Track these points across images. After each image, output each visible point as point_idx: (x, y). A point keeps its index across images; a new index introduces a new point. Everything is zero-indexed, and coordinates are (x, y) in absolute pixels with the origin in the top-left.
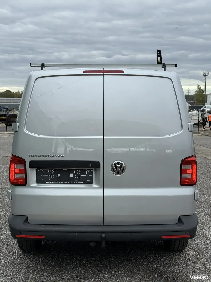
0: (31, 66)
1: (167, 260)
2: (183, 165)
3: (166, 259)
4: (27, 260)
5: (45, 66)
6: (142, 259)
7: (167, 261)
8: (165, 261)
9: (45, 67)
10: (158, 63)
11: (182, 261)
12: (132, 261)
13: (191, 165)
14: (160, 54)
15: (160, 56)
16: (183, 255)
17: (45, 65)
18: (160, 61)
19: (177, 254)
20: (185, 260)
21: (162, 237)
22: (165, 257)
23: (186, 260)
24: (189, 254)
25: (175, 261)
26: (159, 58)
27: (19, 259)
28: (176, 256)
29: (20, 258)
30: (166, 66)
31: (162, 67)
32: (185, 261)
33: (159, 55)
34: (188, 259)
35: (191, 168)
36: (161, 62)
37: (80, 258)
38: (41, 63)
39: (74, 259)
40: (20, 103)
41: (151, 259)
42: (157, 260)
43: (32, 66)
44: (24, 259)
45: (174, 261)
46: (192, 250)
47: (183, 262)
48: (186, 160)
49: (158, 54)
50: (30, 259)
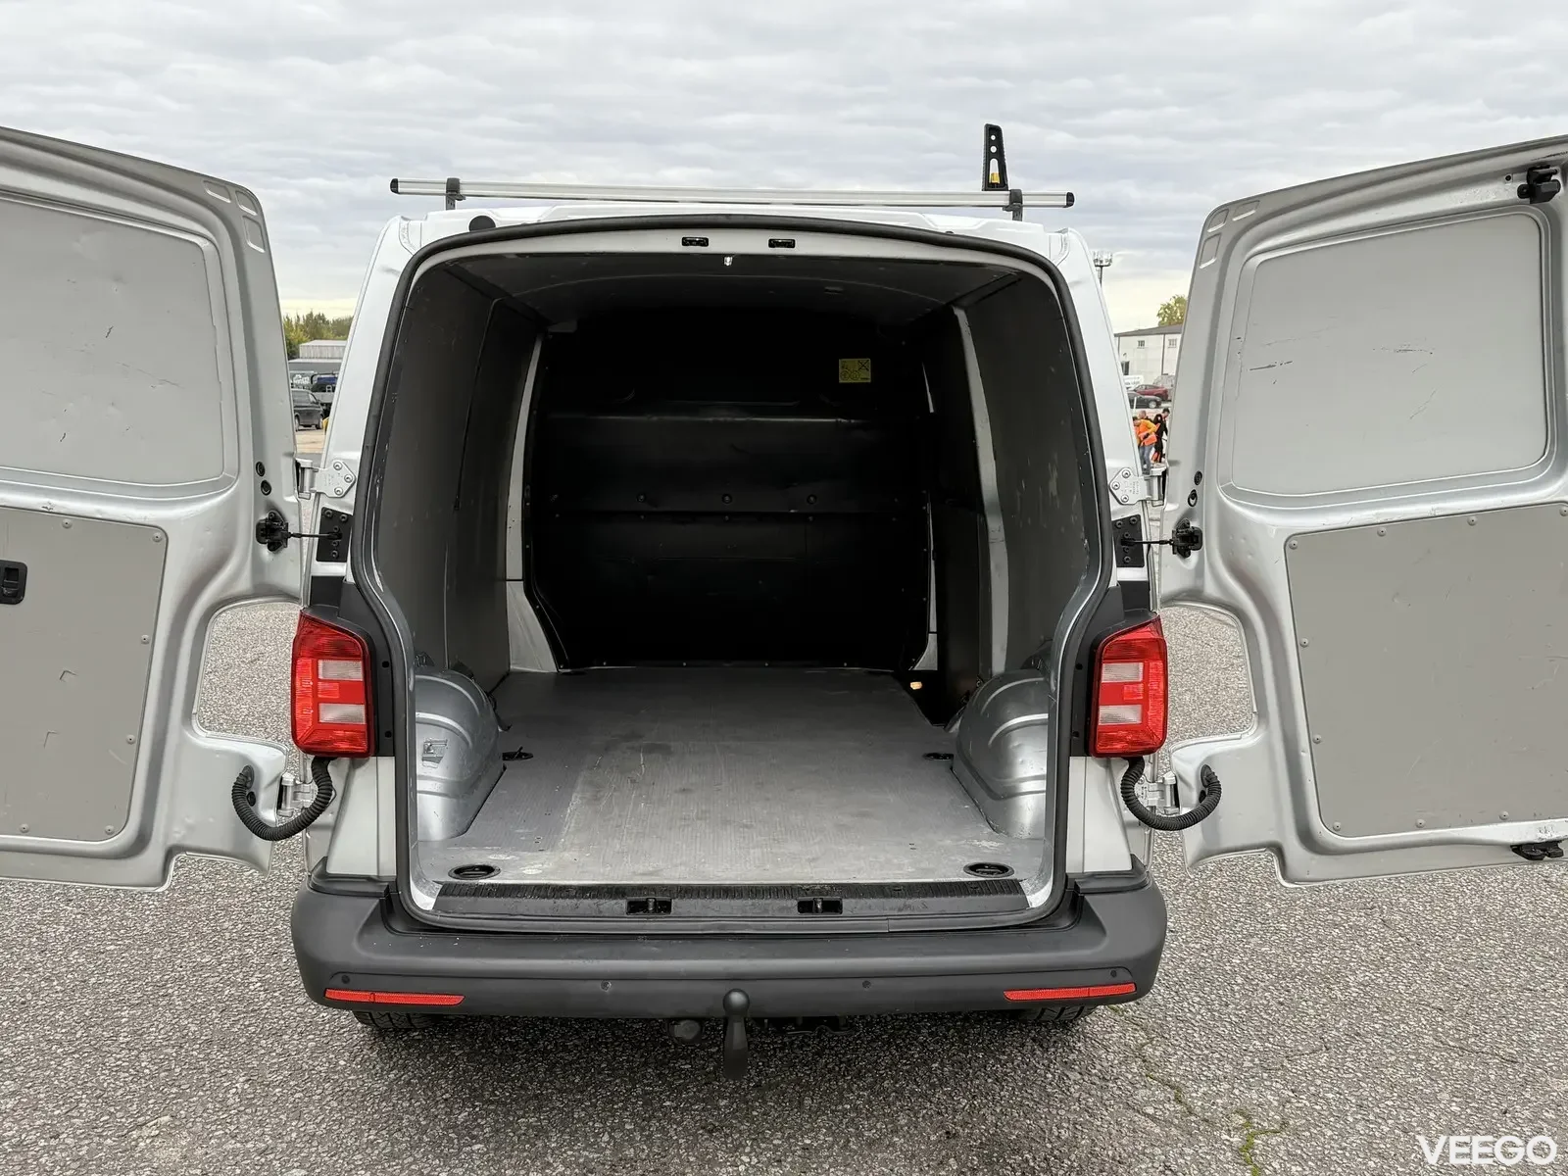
0: (396, 192)
1: (1014, 1070)
2: (1104, 665)
3: (1009, 1065)
4: (392, 1076)
5: (463, 191)
6: (905, 1068)
7: (1016, 1078)
8: (1006, 1074)
9: (462, 198)
10: (989, 186)
11: (1079, 1076)
12: (859, 1076)
13: (1141, 665)
14: (999, 143)
15: (1000, 156)
16: (1079, 1044)
17: (461, 186)
18: (996, 180)
19: (1054, 1039)
20: (1094, 1071)
21: (1008, 995)
22: (1004, 1053)
23: (1100, 1071)
24: (1107, 1037)
25: (1049, 1076)
26: (994, 163)
27: (354, 1072)
28: (1053, 1050)
29: (357, 1064)
30: (1024, 203)
31: (1006, 208)
32: (1096, 1075)
33: (994, 149)
34: (1105, 1064)
35: (1140, 680)
36: (1002, 185)
37: (628, 1061)
38: (446, 180)
39: (603, 1069)
40: (341, 358)
41: (943, 1065)
42: (971, 1071)
43: (400, 190)
44: (374, 1067)
45: (1046, 1078)
46: (1117, 1018)
47: (1086, 1078)
48: (1120, 638)
49: (989, 143)
50: (405, 1067)
